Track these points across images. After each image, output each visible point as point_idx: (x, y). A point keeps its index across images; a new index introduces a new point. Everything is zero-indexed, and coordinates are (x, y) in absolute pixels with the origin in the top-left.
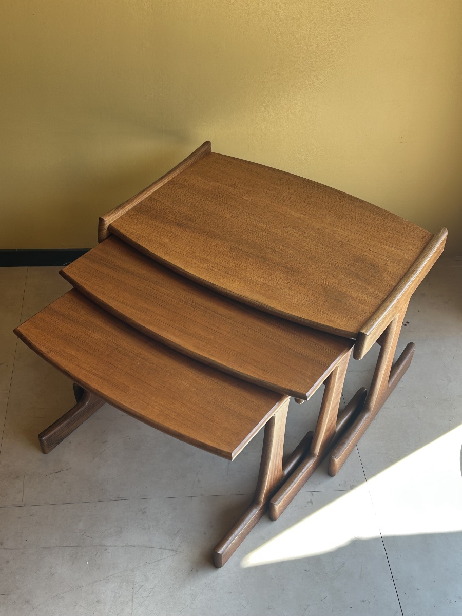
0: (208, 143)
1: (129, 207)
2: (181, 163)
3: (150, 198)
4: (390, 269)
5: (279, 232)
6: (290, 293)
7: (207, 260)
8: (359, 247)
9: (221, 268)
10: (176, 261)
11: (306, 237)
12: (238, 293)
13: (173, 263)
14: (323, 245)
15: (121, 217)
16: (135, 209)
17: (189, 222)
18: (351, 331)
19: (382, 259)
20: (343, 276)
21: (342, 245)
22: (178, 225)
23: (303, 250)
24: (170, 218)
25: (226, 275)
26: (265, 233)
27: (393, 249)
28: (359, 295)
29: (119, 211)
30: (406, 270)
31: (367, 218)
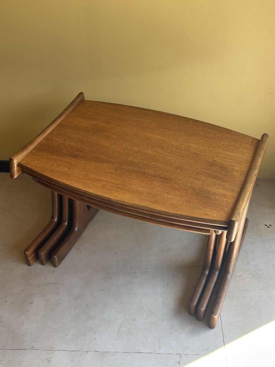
0: (81, 94)
1: (31, 148)
2: (65, 110)
3: (46, 139)
4: (236, 168)
5: (149, 152)
6: (169, 197)
7: (100, 180)
8: (209, 155)
9: (112, 185)
10: (76, 184)
11: (169, 153)
12: (130, 202)
13: (75, 186)
14: (183, 157)
15: (26, 156)
16: (36, 148)
17: (80, 153)
18: (223, 220)
19: (228, 162)
20: (205, 179)
21: (197, 155)
22: (72, 156)
23: (170, 163)
24: (64, 152)
25: (117, 189)
26: (138, 154)
27: (234, 154)
28: (220, 191)
29: (24, 151)
30: (248, 168)
31: (209, 134)
